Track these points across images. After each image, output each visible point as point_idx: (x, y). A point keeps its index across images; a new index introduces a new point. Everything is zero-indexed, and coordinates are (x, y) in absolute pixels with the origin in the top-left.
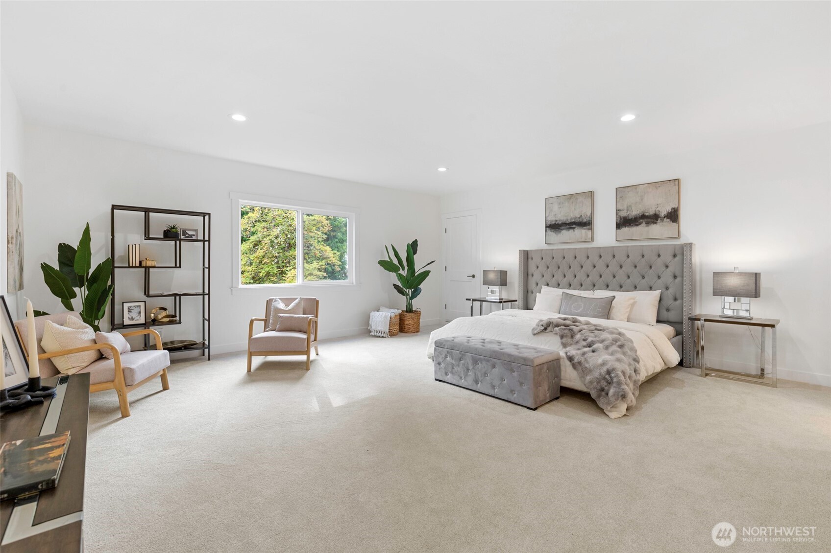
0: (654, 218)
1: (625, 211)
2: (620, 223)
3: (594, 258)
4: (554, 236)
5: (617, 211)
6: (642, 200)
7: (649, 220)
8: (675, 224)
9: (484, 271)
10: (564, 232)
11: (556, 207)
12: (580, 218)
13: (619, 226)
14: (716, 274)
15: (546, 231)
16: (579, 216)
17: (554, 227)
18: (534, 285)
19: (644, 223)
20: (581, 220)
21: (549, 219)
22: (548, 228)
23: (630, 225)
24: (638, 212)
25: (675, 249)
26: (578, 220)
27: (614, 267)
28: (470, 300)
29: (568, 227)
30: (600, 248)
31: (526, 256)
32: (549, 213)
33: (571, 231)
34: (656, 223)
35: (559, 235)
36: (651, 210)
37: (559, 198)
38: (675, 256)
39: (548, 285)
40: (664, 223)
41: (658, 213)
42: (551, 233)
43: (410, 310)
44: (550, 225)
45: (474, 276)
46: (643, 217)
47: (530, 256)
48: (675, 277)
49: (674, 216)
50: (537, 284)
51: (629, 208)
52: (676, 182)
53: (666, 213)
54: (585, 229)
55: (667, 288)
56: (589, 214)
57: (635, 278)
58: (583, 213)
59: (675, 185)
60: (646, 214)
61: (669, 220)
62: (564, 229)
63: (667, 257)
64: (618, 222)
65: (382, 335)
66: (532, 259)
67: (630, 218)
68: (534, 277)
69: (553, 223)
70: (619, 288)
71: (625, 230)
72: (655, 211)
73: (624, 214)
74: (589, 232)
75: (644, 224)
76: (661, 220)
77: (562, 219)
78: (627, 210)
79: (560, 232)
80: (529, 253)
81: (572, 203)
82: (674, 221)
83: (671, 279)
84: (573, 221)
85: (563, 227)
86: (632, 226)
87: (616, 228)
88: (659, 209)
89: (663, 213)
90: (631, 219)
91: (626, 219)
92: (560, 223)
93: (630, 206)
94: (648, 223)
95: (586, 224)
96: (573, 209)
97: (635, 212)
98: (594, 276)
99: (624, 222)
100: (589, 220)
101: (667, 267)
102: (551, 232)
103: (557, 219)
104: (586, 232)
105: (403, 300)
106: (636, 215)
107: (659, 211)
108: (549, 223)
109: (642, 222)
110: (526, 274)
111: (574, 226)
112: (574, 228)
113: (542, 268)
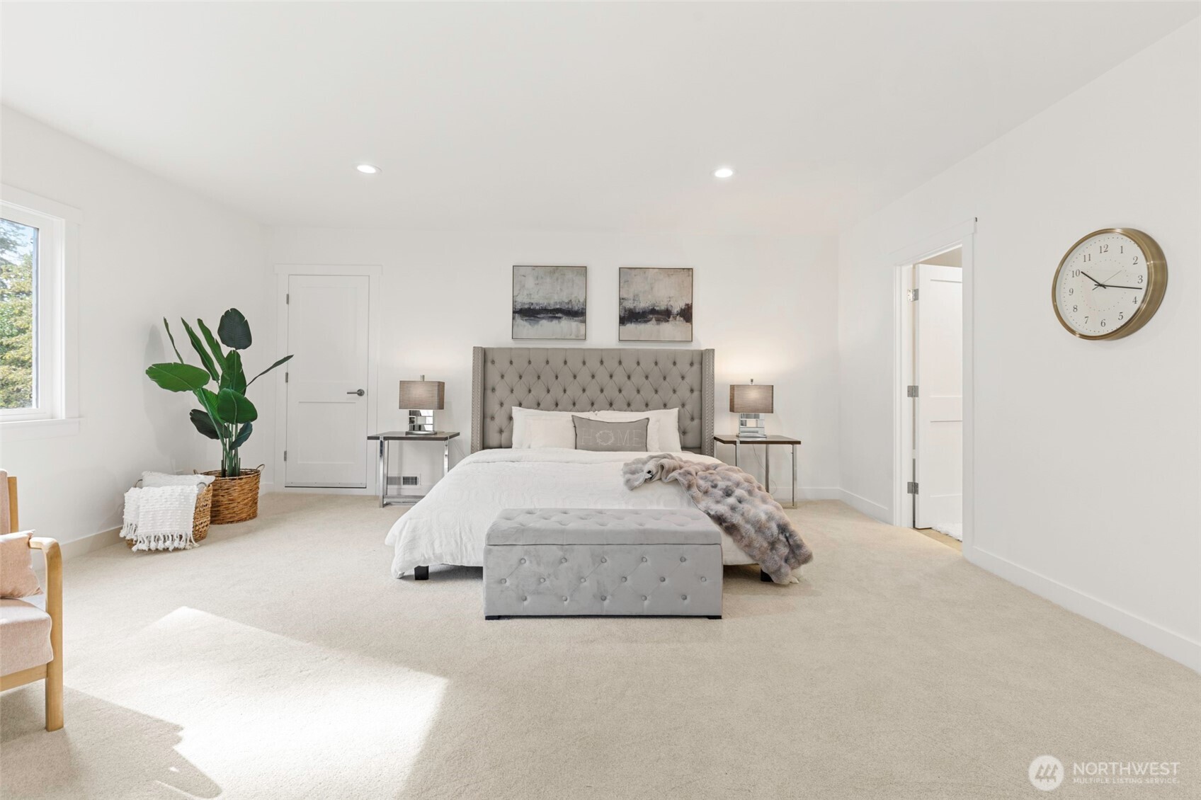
0: (664, 315)
1: (631, 301)
2: (624, 317)
3: (593, 364)
4: (525, 326)
5: (621, 300)
6: (652, 288)
7: (660, 316)
8: (688, 324)
9: (402, 383)
10: (544, 323)
11: (530, 283)
12: (568, 303)
13: (623, 321)
14: (733, 388)
15: (513, 318)
16: (567, 301)
17: (526, 313)
18: (497, 407)
19: (654, 319)
20: (570, 307)
21: (519, 299)
22: (517, 315)
23: (637, 320)
24: (647, 305)
25: (693, 356)
26: (565, 307)
27: (620, 377)
28: (377, 438)
29: (551, 315)
30: (602, 350)
31: (484, 357)
32: (520, 290)
33: (555, 322)
34: (668, 321)
35: (536, 327)
36: (662, 303)
37: (536, 269)
38: (692, 364)
39: (520, 405)
40: (677, 322)
41: (670, 308)
42: (522, 323)
43: (231, 471)
44: (521, 310)
45: (360, 393)
46: (653, 311)
47: (490, 357)
48: (692, 391)
49: (687, 314)
50: (502, 404)
51: (635, 298)
52: (690, 270)
53: (678, 309)
54: (576, 321)
55: (683, 405)
56: (582, 300)
57: (647, 393)
58: (573, 296)
59: (689, 276)
60: (657, 308)
61: (682, 319)
62: (543, 318)
63: (683, 366)
64: (622, 315)
65: (176, 544)
66: (493, 362)
67: (637, 311)
68: (498, 392)
69: (526, 306)
70: (626, 407)
71: (631, 327)
72: (667, 305)
73: (629, 305)
74: (582, 326)
75: (654, 321)
76: (673, 317)
77: (541, 302)
78: (634, 300)
79: (538, 321)
80: (487, 353)
81: (557, 279)
82: (687, 321)
83: (688, 394)
84: (558, 307)
85: (542, 316)
86: (640, 322)
87: (620, 323)
88: (671, 303)
89: (676, 310)
90: (639, 313)
91: (632, 312)
92: (537, 308)
93: (637, 295)
94: (658, 321)
95: (577, 313)
96: (558, 289)
97: (643, 304)
98: (593, 391)
99: (629, 316)
100: (582, 309)
101: (683, 378)
102: (522, 321)
103: (532, 302)
104: (577, 325)
105: (213, 451)
106: (644, 308)
107: (672, 306)
108: (519, 307)
109: (652, 318)
110: (484, 388)
111: (559, 315)
112: (560, 318)
113: (511, 377)
